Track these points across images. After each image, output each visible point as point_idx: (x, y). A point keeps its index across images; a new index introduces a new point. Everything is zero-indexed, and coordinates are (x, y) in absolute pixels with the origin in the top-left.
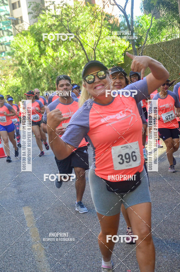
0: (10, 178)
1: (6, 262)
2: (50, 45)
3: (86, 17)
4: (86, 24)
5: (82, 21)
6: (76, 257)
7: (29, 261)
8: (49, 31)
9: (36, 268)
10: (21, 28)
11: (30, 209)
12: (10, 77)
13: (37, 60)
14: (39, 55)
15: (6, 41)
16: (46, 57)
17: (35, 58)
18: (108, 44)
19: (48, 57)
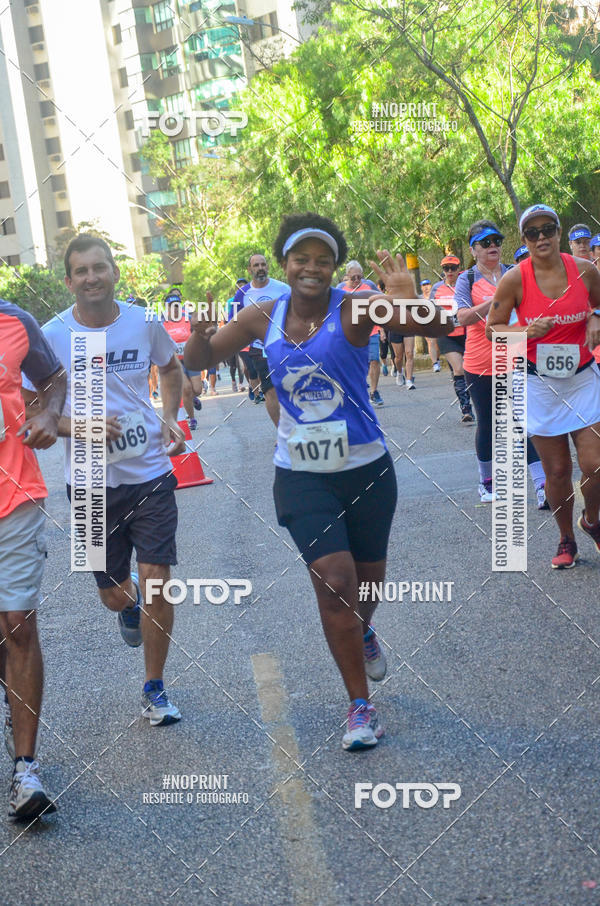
0: (216, 556)
1: (185, 838)
2: (363, 109)
3: (488, 14)
4: (486, 36)
5: (473, 29)
6: (416, 830)
7: (259, 836)
8: (362, 63)
9: (280, 862)
10: (268, 52)
11: (275, 663)
12: (230, 216)
13: (320, 161)
14: (324, 144)
15: (220, 96)
16: (347, 149)
17: (311, 152)
18: (561, 104)
19: (355, 151)
